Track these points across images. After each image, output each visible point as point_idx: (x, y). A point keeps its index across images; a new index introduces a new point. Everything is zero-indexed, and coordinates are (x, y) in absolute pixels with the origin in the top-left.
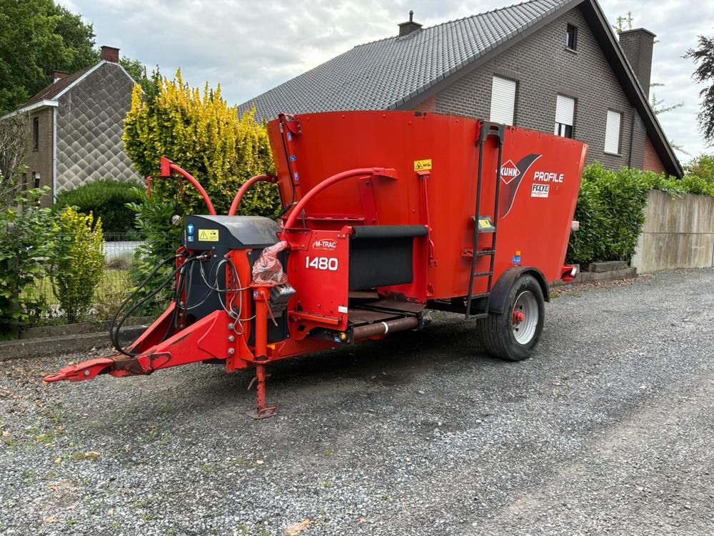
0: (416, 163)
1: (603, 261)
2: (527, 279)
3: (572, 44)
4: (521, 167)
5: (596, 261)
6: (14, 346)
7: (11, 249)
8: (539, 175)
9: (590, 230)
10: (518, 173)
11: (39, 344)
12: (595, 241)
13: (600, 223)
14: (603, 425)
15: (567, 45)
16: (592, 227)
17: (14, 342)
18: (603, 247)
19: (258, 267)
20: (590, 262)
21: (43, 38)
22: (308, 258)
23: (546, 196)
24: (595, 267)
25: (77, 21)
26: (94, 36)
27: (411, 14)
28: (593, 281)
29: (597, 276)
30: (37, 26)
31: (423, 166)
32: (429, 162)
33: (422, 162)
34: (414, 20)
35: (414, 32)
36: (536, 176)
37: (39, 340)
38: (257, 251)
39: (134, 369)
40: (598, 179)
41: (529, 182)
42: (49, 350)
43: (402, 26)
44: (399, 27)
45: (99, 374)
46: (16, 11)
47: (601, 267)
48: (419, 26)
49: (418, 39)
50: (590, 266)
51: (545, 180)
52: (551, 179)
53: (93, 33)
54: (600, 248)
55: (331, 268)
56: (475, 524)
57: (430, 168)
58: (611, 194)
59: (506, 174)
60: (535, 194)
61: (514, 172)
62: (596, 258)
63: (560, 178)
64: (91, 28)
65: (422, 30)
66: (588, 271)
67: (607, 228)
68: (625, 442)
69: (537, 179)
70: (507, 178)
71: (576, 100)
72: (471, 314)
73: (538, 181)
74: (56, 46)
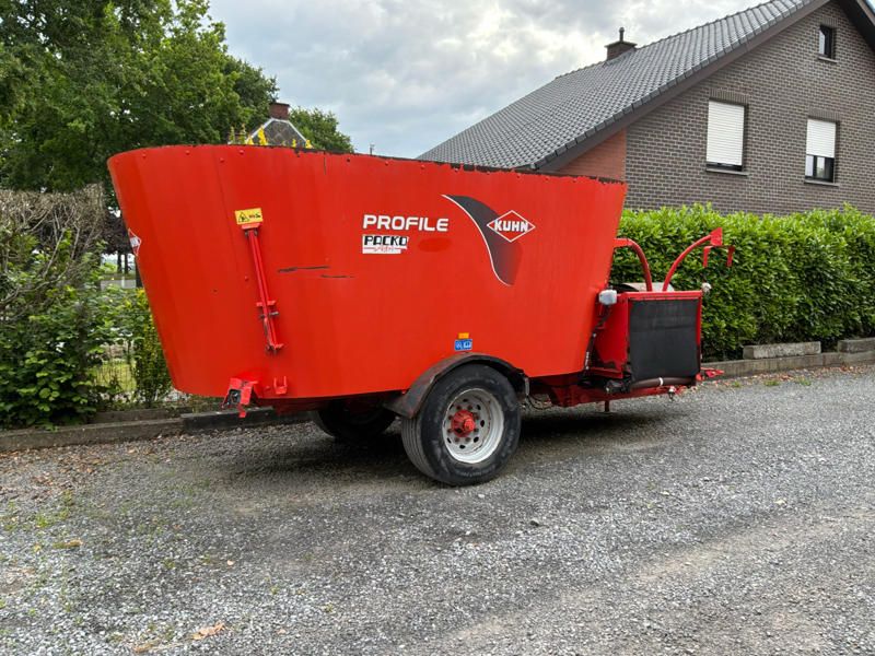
1: (862, 337)
5: (850, 337)
6: (74, 432)
9: (834, 295)
11: (99, 430)
12: (846, 311)
13: (852, 287)
14: (677, 546)
15: (822, 50)
16: (837, 293)
17: (76, 428)
18: (858, 319)
20: (838, 339)
21: (219, 97)
24: (845, 346)
25: (257, 76)
27: (622, 31)
28: (843, 365)
29: (849, 357)
30: (210, 85)
34: (625, 40)
35: (625, 54)
37: (102, 426)
40: (846, 227)
42: (110, 436)
43: (611, 48)
44: (606, 50)
46: (188, 71)
47: (856, 345)
48: (631, 46)
49: (633, 58)
50: (840, 344)
53: (277, 87)
54: (854, 321)
58: (868, 247)
62: (848, 334)
64: (273, 81)
65: (636, 50)
66: (836, 351)
67: (863, 293)
68: (685, 569)
71: (838, 124)
74: (231, 105)
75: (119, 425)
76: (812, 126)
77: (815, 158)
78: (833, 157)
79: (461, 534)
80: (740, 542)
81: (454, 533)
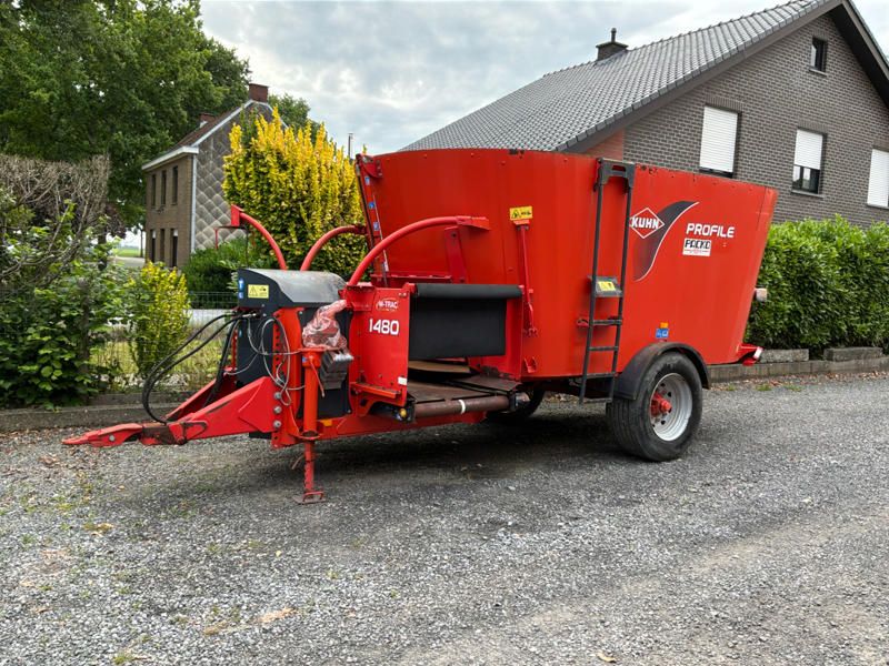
0: (512, 211)
1: (847, 346)
2: (674, 358)
3: (821, 63)
4: (666, 216)
5: (835, 346)
6: (76, 413)
7: (79, 306)
8: (697, 228)
9: (824, 304)
10: (660, 224)
11: (103, 412)
12: (833, 319)
13: (840, 297)
14: (720, 540)
15: (813, 64)
16: (827, 301)
17: (78, 409)
18: (844, 328)
19: (310, 330)
20: (824, 347)
21: (189, 76)
22: (371, 321)
23: (708, 254)
24: (831, 354)
25: (230, 56)
26: (251, 72)
27: (614, 32)
28: (829, 372)
29: (834, 366)
30: (183, 63)
31: (522, 214)
32: (529, 209)
33: (519, 210)
34: (617, 40)
35: (616, 55)
36: (689, 229)
37: (105, 408)
38: (311, 310)
39: (165, 438)
40: (837, 238)
41: (679, 237)
42: (113, 419)
43: (601, 48)
44: (597, 50)
45: (126, 441)
46: (162, 46)
47: (840, 353)
48: (623, 47)
49: (625, 60)
50: (826, 352)
51: (704, 234)
52: (715, 234)
53: (249, 69)
54: (840, 330)
55: (393, 333)
56: (478, 631)
57: (531, 216)
58: (856, 258)
59: (641, 226)
60: (688, 251)
61: (655, 224)
62: (834, 343)
63: (729, 232)
64: (246, 63)
65: (627, 51)
66: (822, 359)
67: (850, 303)
68: (734, 561)
69: (692, 232)
70: (644, 230)
71: (825, 136)
72: (586, 396)
73: (691, 234)
74: (205, 84)
75: (122, 407)
76: (801, 137)
77: (802, 169)
78: (818, 168)
79: (503, 524)
80: (779, 536)
81: (496, 524)
